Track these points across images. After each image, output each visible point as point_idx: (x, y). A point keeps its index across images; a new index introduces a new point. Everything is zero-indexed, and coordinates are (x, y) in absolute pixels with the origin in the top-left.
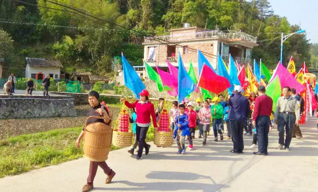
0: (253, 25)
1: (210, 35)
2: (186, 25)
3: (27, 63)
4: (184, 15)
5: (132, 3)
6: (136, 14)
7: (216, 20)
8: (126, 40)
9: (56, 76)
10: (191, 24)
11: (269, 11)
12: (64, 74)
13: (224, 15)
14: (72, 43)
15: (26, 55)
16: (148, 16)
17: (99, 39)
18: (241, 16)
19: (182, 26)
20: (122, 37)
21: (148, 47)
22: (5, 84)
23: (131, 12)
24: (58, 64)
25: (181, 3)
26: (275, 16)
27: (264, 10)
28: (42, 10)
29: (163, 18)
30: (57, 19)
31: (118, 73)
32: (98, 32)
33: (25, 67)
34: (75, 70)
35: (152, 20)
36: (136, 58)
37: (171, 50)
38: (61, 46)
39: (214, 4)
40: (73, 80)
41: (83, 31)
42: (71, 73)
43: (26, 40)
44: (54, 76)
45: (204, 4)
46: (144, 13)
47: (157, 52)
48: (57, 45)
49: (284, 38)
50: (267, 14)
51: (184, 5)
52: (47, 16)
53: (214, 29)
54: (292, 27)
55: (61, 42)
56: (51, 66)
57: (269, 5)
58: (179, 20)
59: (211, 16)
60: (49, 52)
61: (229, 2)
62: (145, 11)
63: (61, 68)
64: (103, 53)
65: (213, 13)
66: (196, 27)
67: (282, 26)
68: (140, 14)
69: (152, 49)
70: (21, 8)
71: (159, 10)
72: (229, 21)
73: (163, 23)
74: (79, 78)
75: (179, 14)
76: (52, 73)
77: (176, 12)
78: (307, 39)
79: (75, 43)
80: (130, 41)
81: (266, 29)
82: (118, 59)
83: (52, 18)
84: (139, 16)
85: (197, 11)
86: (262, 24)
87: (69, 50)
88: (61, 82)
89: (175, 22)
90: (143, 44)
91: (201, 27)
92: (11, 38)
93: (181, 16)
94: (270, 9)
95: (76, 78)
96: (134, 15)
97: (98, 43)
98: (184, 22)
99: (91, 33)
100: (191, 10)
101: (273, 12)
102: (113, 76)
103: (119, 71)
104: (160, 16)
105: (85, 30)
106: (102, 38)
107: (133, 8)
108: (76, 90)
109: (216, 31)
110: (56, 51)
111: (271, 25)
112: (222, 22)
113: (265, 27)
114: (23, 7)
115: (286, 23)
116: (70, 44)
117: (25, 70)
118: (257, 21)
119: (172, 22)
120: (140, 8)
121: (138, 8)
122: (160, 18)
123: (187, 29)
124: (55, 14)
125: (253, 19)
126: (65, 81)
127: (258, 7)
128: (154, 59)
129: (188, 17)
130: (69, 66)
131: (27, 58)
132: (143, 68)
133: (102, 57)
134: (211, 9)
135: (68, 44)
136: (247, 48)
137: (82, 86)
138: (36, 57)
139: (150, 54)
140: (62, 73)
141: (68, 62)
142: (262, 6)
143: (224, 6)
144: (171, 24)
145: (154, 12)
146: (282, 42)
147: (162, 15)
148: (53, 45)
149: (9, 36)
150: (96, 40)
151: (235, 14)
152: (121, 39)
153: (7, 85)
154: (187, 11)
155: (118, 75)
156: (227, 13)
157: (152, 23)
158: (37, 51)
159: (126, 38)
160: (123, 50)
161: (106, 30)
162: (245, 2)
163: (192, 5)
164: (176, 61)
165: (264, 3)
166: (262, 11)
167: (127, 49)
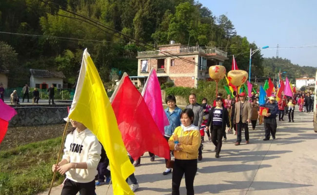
0: (222, 43)
1: (192, 50)
2: (172, 42)
3: (31, 74)
4: (169, 34)
5: (126, 22)
6: (130, 32)
7: (195, 38)
8: (121, 54)
9: (60, 85)
10: (176, 41)
11: (233, 33)
12: (67, 84)
13: (200, 34)
14: (73, 57)
15: (30, 67)
16: (140, 34)
18: (213, 35)
19: (168, 43)
20: (118, 52)
21: (142, 60)
22: (12, 94)
23: (125, 30)
24: (61, 74)
25: (167, 24)
26: (238, 36)
27: (229, 31)
28: (44, 27)
29: (152, 36)
30: (58, 34)
31: (116, 82)
32: (97, 47)
33: (30, 77)
35: (142, 38)
36: (130, 69)
37: (161, 63)
38: (63, 59)
39: (193, 25)
41: (83, 46)
42: (73, 83)
43: (30, 53)
44: (57, 86)
45: (185, 25)
46: (136, 32)
47: (149, 64)
48: (59, 58)
49: (252, 53)
50: (231, 35)
51: (169, 26)
52: (49, 32)
53: (195, 45)
54: (251, 44)
55: (62, 56)
56: (54, 77)
57: (233, 28)
58: (165, 38)
59: (191, 35)
60: (52, 65)
61: (204, 24)
62: (137, 29)
63: (63, 79)
64: (102, 65)
65: (192, 33)
66: (180, 44)
67: (243, 44)
68: (133, 32)
69: (144, 62)
70: (23, 24)
71: (149, 29)
72: (204, 39)
73: (152, 41)
75: (166, 33)
76: (55, 83)
77: (163, 31)
78: (261, 54)
79: (75, 57)
80: (125, 55)
81: (231, 47)
82: (115, 70)
83: (53, 34)
84: (132, 34)
85: (180, 31)
86: (228, 43)
87: (71, 62)
88: (65, 91)
89: (162, 40)
90: (137, 57)
91: (184, 44)
92: (15, 51)
93: (167, 35)
94: (233, 31)
96: (127, 33)
97: (97, 56)
98: (170, 40)
100: (175, 30)
101: (236, 33)
102: (111, 85)
103: (116, 81)
104: (149, 34)
105: (85, 45)
106: (101, 52)
107: (127, 27)
109: (197, 47)
110: (58, 63)
111: (234, 43)
112: (199, 40)
113: (230, 45)
114: (26, 23)
115: (246, 42)
116: (71, 58)
117: (29, 81)
118: (224, 40)
119: (159, 40)
120: (132, 27)
122: (150, 36)
123: (172, 46)
124: (56, 30)
125: (222, 38)
126: (68, 90)
127: (225, 29)
128: (147, 70)
129: (172, 35)
130: (70, 77)
131: (31, 70)
132: (137, 78)
133: (101, 68)
134: (191, 30)
135: (70, 58)
136: (220, 61)
138: (40, 68)
139: (143, 66)
140: (64, 82)
141: (70, 73)
142: (228, 28)
143: (200, 27)
144: (158, 41)
145: (144, 31)
146: (251, 56)
147: (151, 33)
148: (55, 58)
149: (13, 50)
151: (208, 33)
152: (117, 54)
154: (171, 31)
155: (116, 84)
156: (203, 33)
157: (142, 40)
158: (40, 63)
159: (122, 52)
160: (119, 63)
161: (104, 45)
162: (215, 25)
163: (175, 26)
164: (165, 72)
165: (229, 25)
166: (228, 32)
167: (123, 62)
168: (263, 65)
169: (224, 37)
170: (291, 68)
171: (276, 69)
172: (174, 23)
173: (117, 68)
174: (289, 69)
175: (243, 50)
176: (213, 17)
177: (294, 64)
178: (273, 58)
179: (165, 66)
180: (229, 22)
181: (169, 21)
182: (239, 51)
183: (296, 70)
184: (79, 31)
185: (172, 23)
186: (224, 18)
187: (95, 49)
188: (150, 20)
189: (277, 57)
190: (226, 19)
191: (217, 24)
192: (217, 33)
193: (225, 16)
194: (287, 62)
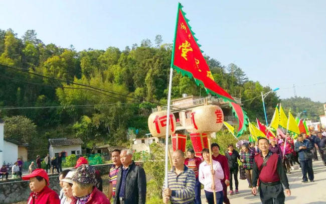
0: (235, 90)
2: (184, 95)
3: (50, 145)
4: (181, 88)
5: (138, 83)
6: (142, 91)
8: (136, 113)
9: (78, 152)
10: (188, 94)
11: (245, 79)
12: (85, 150)
14: (90, 122)
15: (48, 137)
16: (152, 92)
17: (114, 114)
18: (225, 84)
19: (181, 96)
20: (133, 111)
22: (30, 166)
23: (138, 90)
24: (79, 141)
25: (178, 79)
26: (250, 82)
27: (241, 78)
28: (61, 97)
30: (74, 102)
31: (133, 141)
32: (112, 109)
33: (49, 148)
34: (94, 144)
35: (156, 95)
37: (177, 117)
38: (80, 125)
40: (94, 153)
41: (99, 110)
42: (91, 148)
43: (48, 123)
44: (76, 153)
46: (149, 90)
48: (77, 125)
49: (263, 96)
50: (243, 81)
51: (180, 80)
52: (66, 101)
53: (207, 96)
54: (264, 88)
55: (80, 122)
56: (73, 144)
57: (244, 74)
58: (178, 92)
60: (69, 132)
62: (149, 88)
63: (81, 144)
64: (118, 126)
66: (192, 96)
67: (257, 88)
68: (146, 91)
70: (41, 97)
71: (161, 86)
73: (165, 96)
74: (99, 151)
75: (177, 87)
76: (74, 150)
78: (278, 96)
79: (92, 121)
80: (141, 113)
81: (246, 92)
82: (131, 129)
83: (69, 102)
84: (145, 93)
85: (191, 84)
86: (241, 89)
87: (88, 127)
89: (175, 94)
91: (196, 95)
92: (33, 124)
93: (179, 90)
94: (245, 77)
95: (96, 152)
96: (140, 92)
97: (113, 118)
98: (182, 93)
99: (106, 111)
100: (186, 84)
101: (248, 79)
102: (129, 145)
103: (134, 140)
104: (162, 91)
105: (101, 109)
106: (116, 113)
107: (140, 86)
108: (98, 162)
109: (209, 97)
110: (76, 130)
111: (248, 88)
113: (244, 91)
114: (43, 96)
115: (259, 86)
116: (88, 123)
117: (48, 151)
118: (237, 87)
120: (145, 86)
121: (143, 86)
122: (163, 92)
123: (185, 99)
124: (72, 99)
125: (234, 86)
126: (87, 155)
127: (236, 76)
129: (184, 89)
130: (89, 142)
131: (50, 140)
133: (118, 129)
135: (87, 123)
137: (103, 158)
138: (58, 138)
140: (83, 148)
141: (88, 138)
142: (239, 75)
145: (157, 88)
146: (263, 99)
147: (163, 90)
148: (73, 125)
149: (32, 122)
150: (111, 116)
152: (132, 113)
153: (32, 167)
154: (183, 85)
155: (133, 143)
157: (156, 96)
158: (58, 132)
159: (137, 111)
160: (135, 122)
161: (119, 107)
162: (225, 74)
163: (186, 80)
164: (181, 125)
165: (239, 72)
166: (239, 79)
167: (139, 121)
169: (236, 84)
170: (312, 105)
171: (297, 108)
172: (184, 77)
173: (133, 127)
174: (310, 107)
175: (258, 94)
176: (222, 66)
177: (315, 101)
178: (292, 98)
179: (180, 119)
180: (239, 69)
181: (179, 76)
182: (254, 95)
183: (318, 107)
184: (94, 96)
185: (182, 77)
186: (233, 66)
187: (111, 111)
188: (160, 77)
189: (296, 97)
190: (236, 67)
191: (227, 72)
192: (228, 81)
193: (234, 65)
194: (307, 100)
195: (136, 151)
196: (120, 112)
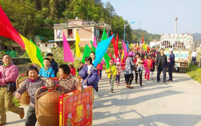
0: (108, 20)
1: (90, 24)
2: (77, 18)
4: (74, 13)
5: (44, 4)
6: (47, 10)
7: (92, 16)
10: (80, 17)
11: (115, 13)
12: (4, 46)
13: (95, 14)
16: (54, 12)
17: (25, 24)
18: (102, 15)
19: (74, 19)
20: (39, 24)
21: (57, 30)
23: (44, 9)
25: (73, 6)
26: (117, 16)
27: (112, 12)
29: (63, 14)
31: (39, 45)
32: (24, 20)
34: (10, 44)
36: (49, 36)
37: (70, 32)
39: (90, 8)
40: (10, 50)
41: (14, 19)
42: (8, 46)
45: (85, 7)
46: (52, 11)
47: (62, 33)
50: (113, 15)
51: (74, 7)
53: (92, 20)
54: (125, 21)
57: (114, 10)
58: (72, 16)
59: (88, 14)
61: (97, 7)
62: (52, 9)
63: (1, 43)
64: (28, 33)
65: (89, 13)
66: (82, 19)
67: (120, 21)
68: (50, 11)
69: (59, 31)
71: (60, 9)
72: (97, 17)
73: (63, 17)
74: (14, 49)
75: (72, 12)
77: (70, 11)
78: (131, 27)
80: (45, 26)
81: (114, 22)
82: (38, 36)
84: (49, 12)
85: (81, 11)
86: (112, 20)
88: (2, 51)
89: (70, 16)
90: (53, 28)
91: (84, 19)
94: (115, 12)
95: (12, 49)
97: (25, 27)
98: (75, 17)
99: (20, 21)
100: (78, 10)
101: (116, 14)
103: (39, 44)
104: (61, 13)
105: (15, 19)
106: (27, 23)
107: (45, 7)
108: (13, 56)
111: (115, 20)
112: (94, 17)
115: (122, 19)
118: (110, 18)
119: (68, 16)
120: (49, 7)
121: (48, 7)
123: (77, 21)
126: (4, 50)
127: (110, 11)
128: (61, 36)
129: (77, 14)
130: (6, 41)
132: (54, 42)
133: (28, 35)
134: (88, 10)
136: (107, 31)
137: (17, 53)
139: (58, 34)
140: (2, 45)
141: (6, 39)
142: (111, 10)
143: (94, 9)
144: (67, 17)
145: (58, 10)
146: (125, 27)
147: (62, 12)
150: (23, 25)
151: (99, 13)
152: (39, 25)
154: (76, 11)
155: (39, 46)
156: (96, 13)
157: (56, 16)
159: (42, 25)
160: (41, 31)
161: (29, 19)
162: (103, 8)
163: (78, 8)
164: (73, 38)
165: (112, 9)
166: (111, 13)
167: (44, 31)
168: (132, 33)
169: (109, 16)
170: (147, 35)
171: (139, 36)
172: (77, 6)
173: (39, 35)
174: (146, 36)
175: (120, 24)
176: (102, 3)
177: (149, 33)
178: (138, 29)
179: (73, 34)
180: (112, 7)
181: (74, 4)
182: (118, 25)
183: (150, 37)
184: (10, 9)
185: (76, 5)
186: (109, 4)
187: (23, 22)
188: (61, 2)
189: (140, 29)
190: (110, 4)
191: (105, 7)
192: (105, 13)
193: (109, 3)
194: (145, 31)
195: (41, 51)
196: (30, 23)
